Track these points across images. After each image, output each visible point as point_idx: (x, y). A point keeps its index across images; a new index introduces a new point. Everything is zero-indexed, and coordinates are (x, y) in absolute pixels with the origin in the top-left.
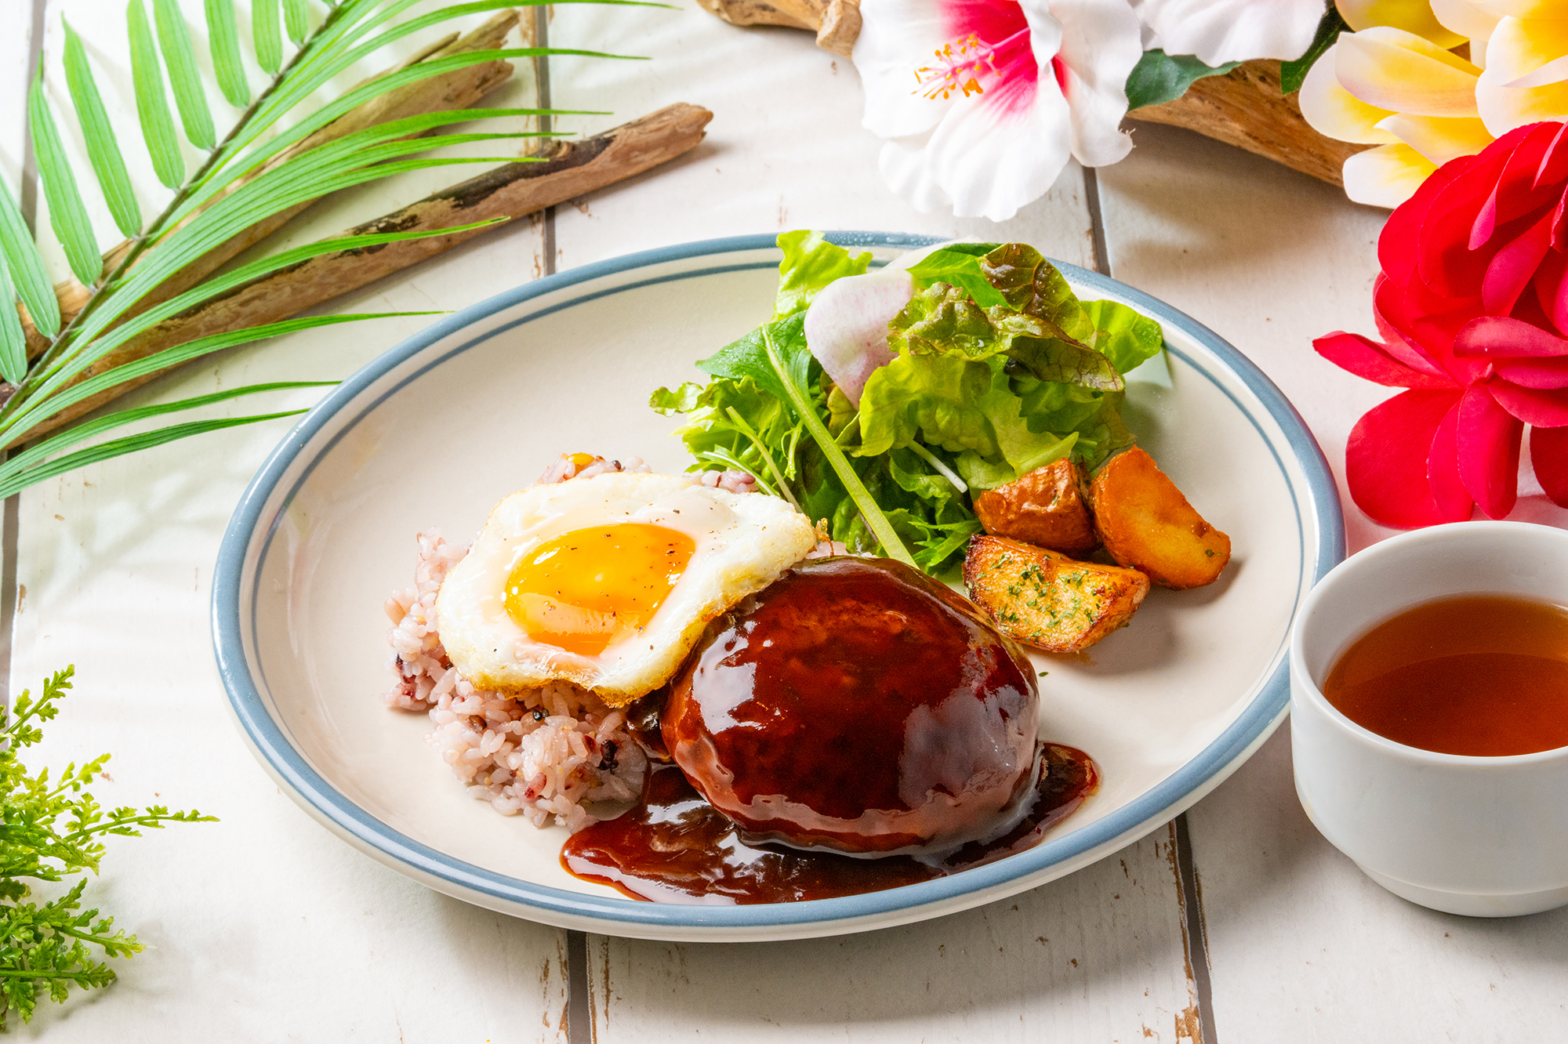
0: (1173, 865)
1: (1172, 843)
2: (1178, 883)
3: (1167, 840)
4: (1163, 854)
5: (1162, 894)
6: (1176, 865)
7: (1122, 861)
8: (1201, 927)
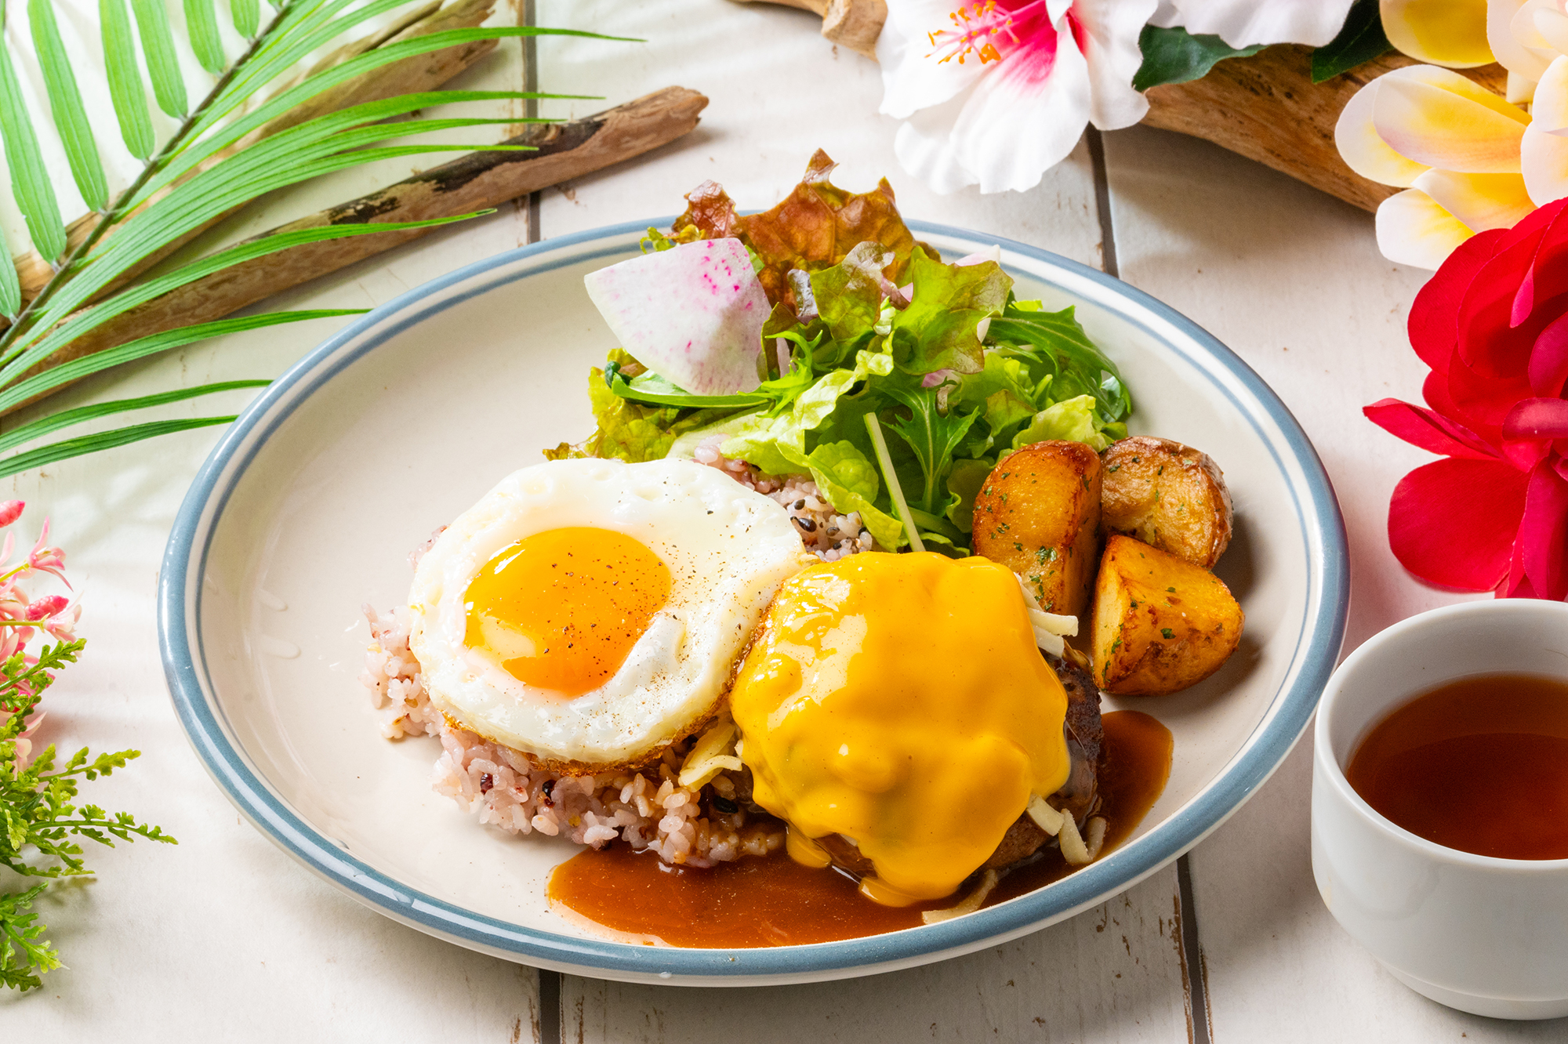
0: (1177, 944)
1: (1177, 920)
2: (1183, 965)
3: (1172, 916)
4: (1168, 931)
5: (1166, 976)
6: (1180, 943)
7: (1124, 938)
8: (1207, 1015)
